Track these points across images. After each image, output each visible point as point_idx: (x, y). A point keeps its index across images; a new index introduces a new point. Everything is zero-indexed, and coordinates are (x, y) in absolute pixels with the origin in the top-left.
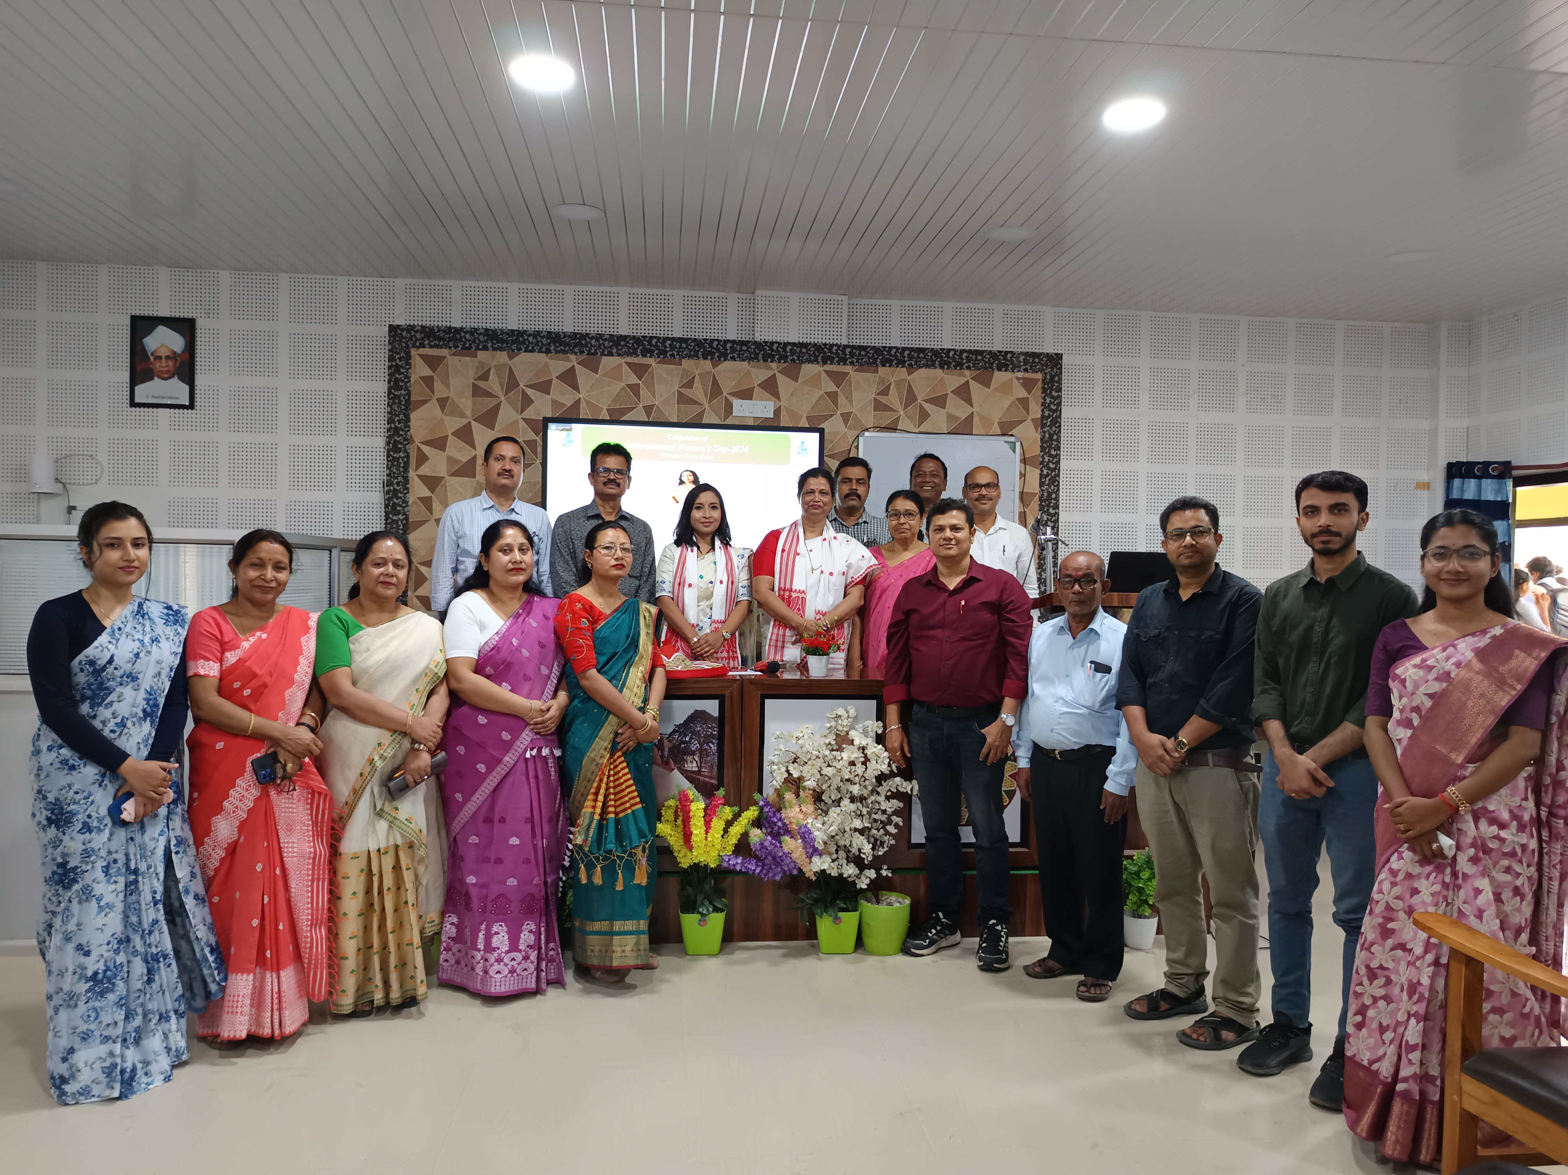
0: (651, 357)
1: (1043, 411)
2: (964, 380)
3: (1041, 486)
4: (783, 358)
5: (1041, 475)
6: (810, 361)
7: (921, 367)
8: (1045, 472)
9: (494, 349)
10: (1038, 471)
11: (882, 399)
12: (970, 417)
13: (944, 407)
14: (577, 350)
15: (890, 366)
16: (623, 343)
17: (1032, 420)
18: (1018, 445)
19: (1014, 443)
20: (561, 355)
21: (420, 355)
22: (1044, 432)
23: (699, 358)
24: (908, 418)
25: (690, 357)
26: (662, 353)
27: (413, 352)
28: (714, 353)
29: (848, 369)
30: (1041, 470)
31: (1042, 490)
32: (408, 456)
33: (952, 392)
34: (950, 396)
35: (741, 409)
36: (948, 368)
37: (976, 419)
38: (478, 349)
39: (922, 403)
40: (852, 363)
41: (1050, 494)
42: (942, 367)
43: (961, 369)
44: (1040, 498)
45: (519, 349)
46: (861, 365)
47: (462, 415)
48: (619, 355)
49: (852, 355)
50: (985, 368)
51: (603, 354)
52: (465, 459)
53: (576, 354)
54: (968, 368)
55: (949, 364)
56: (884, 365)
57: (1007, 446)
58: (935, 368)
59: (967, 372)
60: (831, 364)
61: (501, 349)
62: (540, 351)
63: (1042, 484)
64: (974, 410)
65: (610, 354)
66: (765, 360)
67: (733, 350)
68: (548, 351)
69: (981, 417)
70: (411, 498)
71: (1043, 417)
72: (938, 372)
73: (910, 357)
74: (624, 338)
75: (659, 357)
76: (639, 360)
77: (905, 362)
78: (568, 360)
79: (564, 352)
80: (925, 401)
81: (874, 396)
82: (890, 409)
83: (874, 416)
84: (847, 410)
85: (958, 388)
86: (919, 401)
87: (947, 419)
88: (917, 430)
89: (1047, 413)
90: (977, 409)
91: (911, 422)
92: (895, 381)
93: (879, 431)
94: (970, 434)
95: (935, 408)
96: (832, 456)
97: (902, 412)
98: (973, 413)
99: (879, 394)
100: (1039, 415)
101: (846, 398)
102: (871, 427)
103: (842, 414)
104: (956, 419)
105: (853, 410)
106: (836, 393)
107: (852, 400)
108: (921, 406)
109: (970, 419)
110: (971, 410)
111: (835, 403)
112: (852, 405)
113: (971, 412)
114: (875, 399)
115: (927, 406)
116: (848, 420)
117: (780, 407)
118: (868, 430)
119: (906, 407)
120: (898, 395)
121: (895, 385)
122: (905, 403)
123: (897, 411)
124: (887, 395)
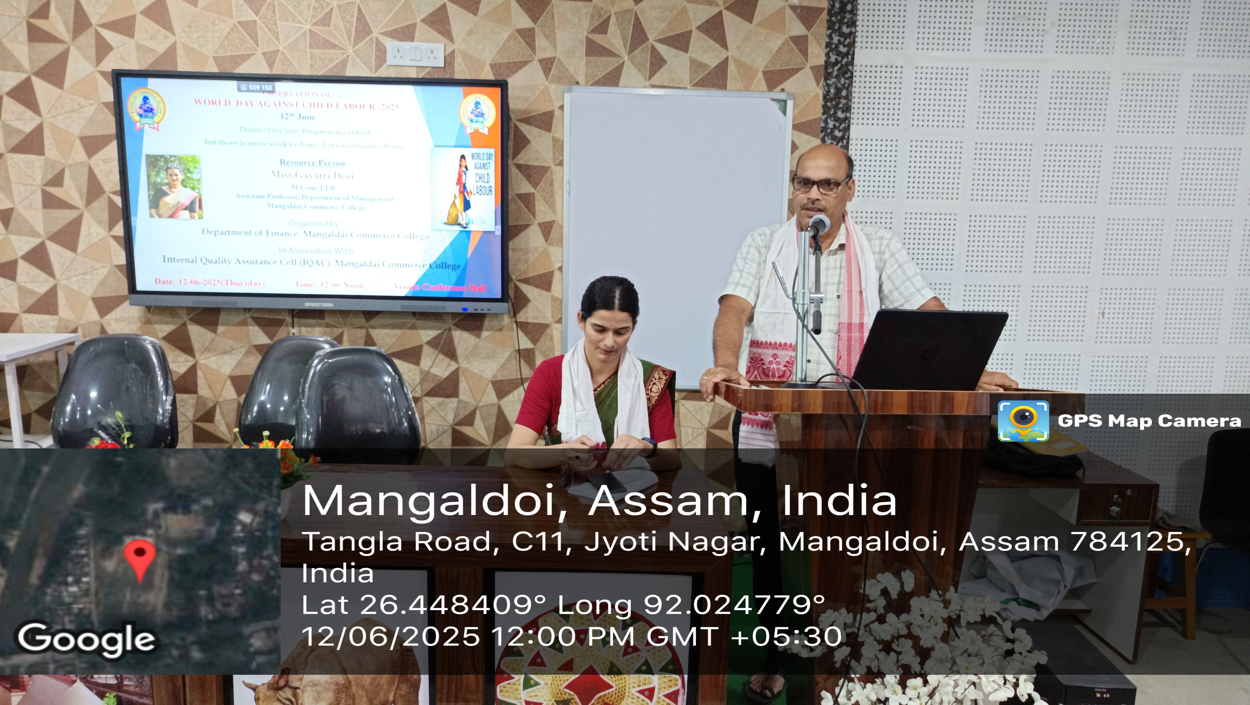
1: (827, 55)
2: (713, 11)
11: (597, 38)
12: (725, 63)
13: (686, 50)
17: (813, 68)
18: (790, 104)
19: (785, 102)
22: (828, 85)
24: (635, 65)
33: (698, 28)
34: (696, 34)
35: (398, 55)
37: (732, 68)
39: (656, 44)
47: (17, 67)
52: (28, 129)
57: (775, 106)
64: (729, 54)
69: (740, 64)
71: (827, 63)
80: (660, 41)
81: (585, 34)
82: (608, 53)
83: (587, 64)
84: (548, 54)
85: (707, 22)
86: (651, 41)
87: (691, 67)
88: (648, 83)
89: (833, 58)
90: (732, 52)
91: (640, 71)
92: (615, 14)
93: (592, 85)
94: (723, 87)
95: (674, 51)
96: (527, 121)
97: (626, 58)
98: (727, 59)
99: (594, 31)
100: (821, 61)
101: (547, 38)
102: (581, 79)
103: (541, 61)
104: (703, 66)
105: (558, 55)
106: (532, 30)
107: (555, 41)
108: (653, 49)
109: (723, 66)
110: (723, 54)
111: (531, 45)
112: (555, 47)
113: (725, 57)
114: (588, 39)
115: (662, 49)
116: (550, 69)
117: (453, 52)
118: (577, 83)
119: (632, 50)
120: (621, 33)
121: (617, 19)
122: (631, 43)
123: (619, 56)
124: (606, 33)
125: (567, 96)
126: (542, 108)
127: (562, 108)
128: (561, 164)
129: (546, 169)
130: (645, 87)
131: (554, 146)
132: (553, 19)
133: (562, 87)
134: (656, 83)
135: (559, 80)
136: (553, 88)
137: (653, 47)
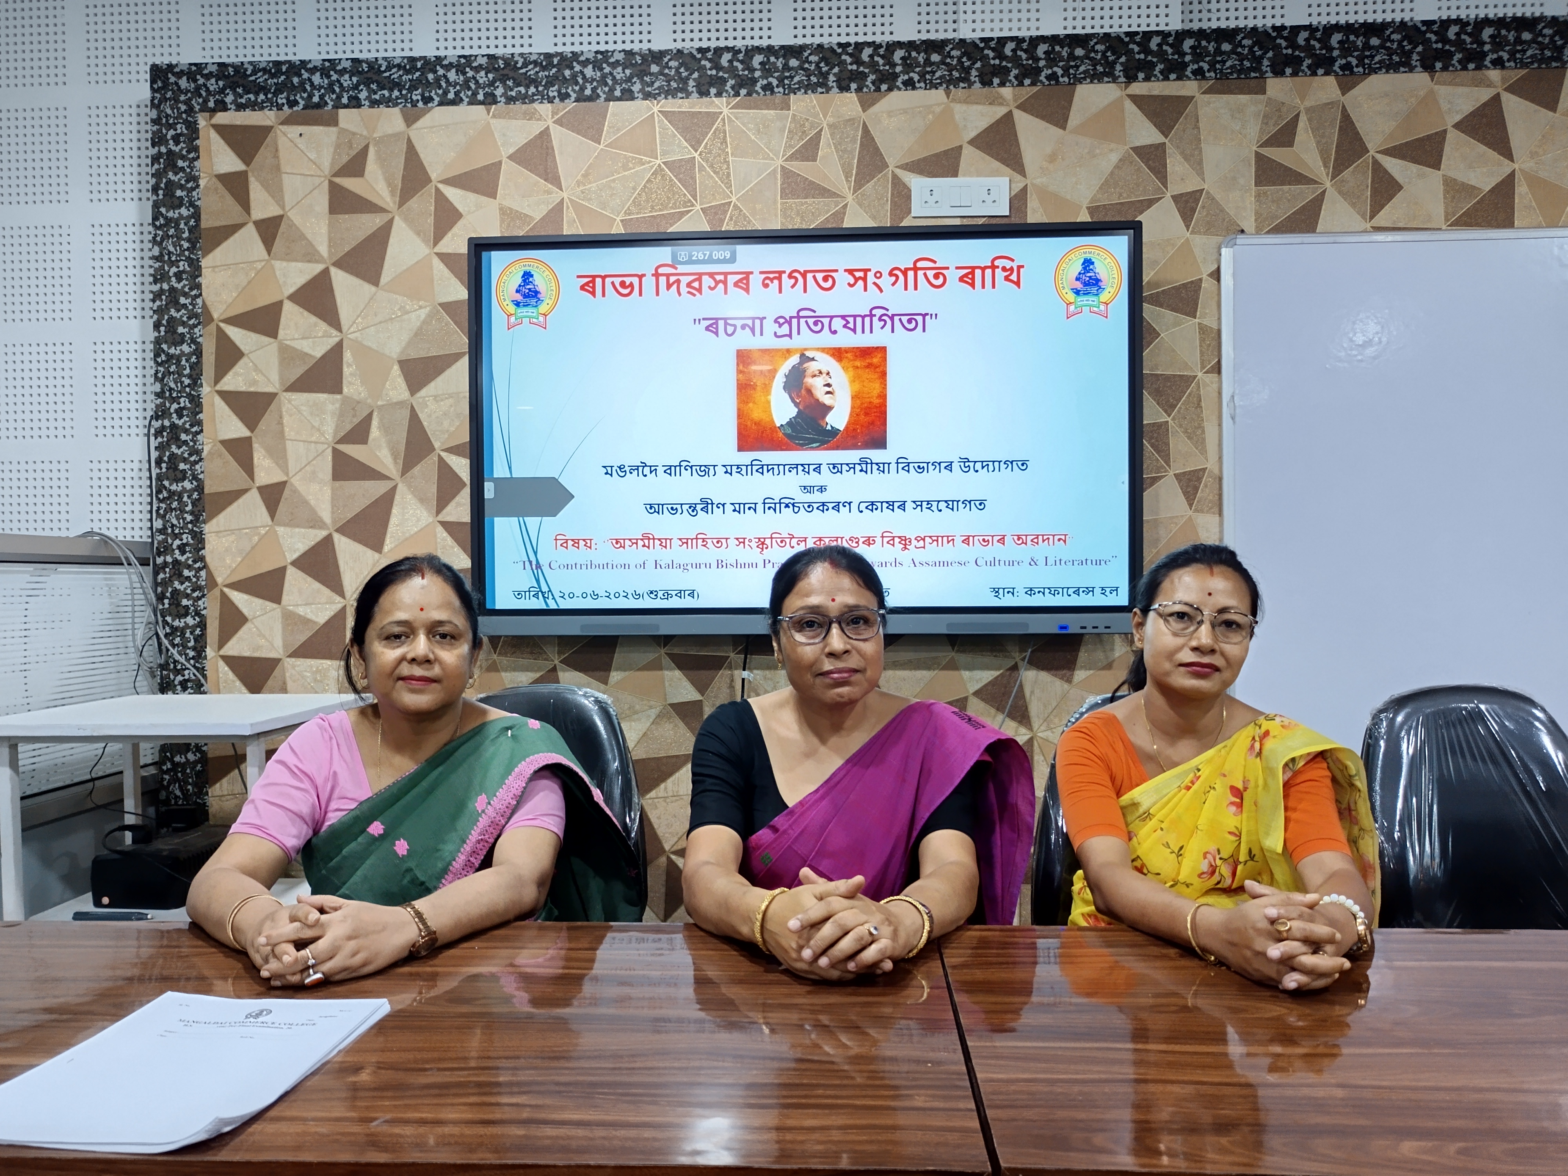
0: (719, 94)
2: (1484, 95)
4: (1030, 73)
6: (1095, 77)
7: (1375, 71)
9: (374, 104)
11: (1275, 153)
12: (1508, 183)
13: (1436, 165)
14: (553, 92)
15: (1295, 74)
16: (654, 68)
20: (518, 106)
21: (219, 129)
23: (828, 90)
24: (1345, 196)
25: (809, 87)
26: (746, 83)
27: (202, 121)
28: (865, 76)
29: (1189, 87)
32: (198, 353)
33: (1457, 126)
34: (1453, 136)
35: (932, 201)
36: (1445, 68)
37: (1521, 189)
38: (338, 105)
39: (1379, 157)
40: (1199, 73)
42: (1428, 67)
43: (1478, 68)
45: (427, 100)
46: (1223, 77)
47: (311, 256)
48: (647, 96)
49: (1198, 54)
50: (1541, 61)
51: (610, 98)
52: (318, 353)
53: (551, 100)
54: (1498, 63)
55: (1445, 57)
56: (1278, 72)
58: (1411, 69)
59: (1494, 75)
60: (1147, 79)
61: (388, 102)
62: (473, 102)
64: (1516, 166)
65: (628, 95)
66: (986, 82)
67: (908, 64)
68: (490, 100)
69: (1534, 181)
70: (207, 444)
72: (1419, 79)
73: (1346, 49)
74: (657, 56)
75: (737, 94)
76: (693, 104)
77: (1333, 60)
78: (531, 116)
79: (524, 98)
80: (1387, 152)
81: (1254, 148)
82: (1298, 178)
83: (1258, 196)
84: (1190, 186)
85: (1473, 114)
86: (1371, 153)
87: (1446, 192)
88: (1368, 225)
90: (1522, 163)
91: (1353, 205)
92: (1308, 110)
93: (1268, 232)
94: (1508, 223)
95: (1414, 168)
97: (1328, 184)
98: (1512, 174)
99: (1269, 142)
101: (1186, 159)
102: (1249, 224)
103: (1175, 198)
104: (1469, 189)
105: (1206, 186)
106: (1160, 148)
107: (1200, 163)
108: (1377, 167)
109: (1506, 187)
110: (1507, 167)
111: (1161, 172)
112: (1201, 173)
113: (1508, 171)
114: (1259, 157)
115: (1394, 166)
116: (1194, 210)
117: (1025, 190)
118: (1242, 231)
119: (1337, 170)
120: (1318, 143)
121: (1310, 120)
122: (1336, 160)
123: (1316, 182)
124: (1291, 144)
125: (1225, 253)
126: (1180, 276)
127: (1217, 275)
128: (1217, 369)
129: (1188, 380)
130: (1365, 231)
131: (1204, 340)
132: (1197, 127)
133: (1216, 239)
134: (1383, 224)
135: (1210, 228)
136: (1201, 243)
137: (1376, 162)
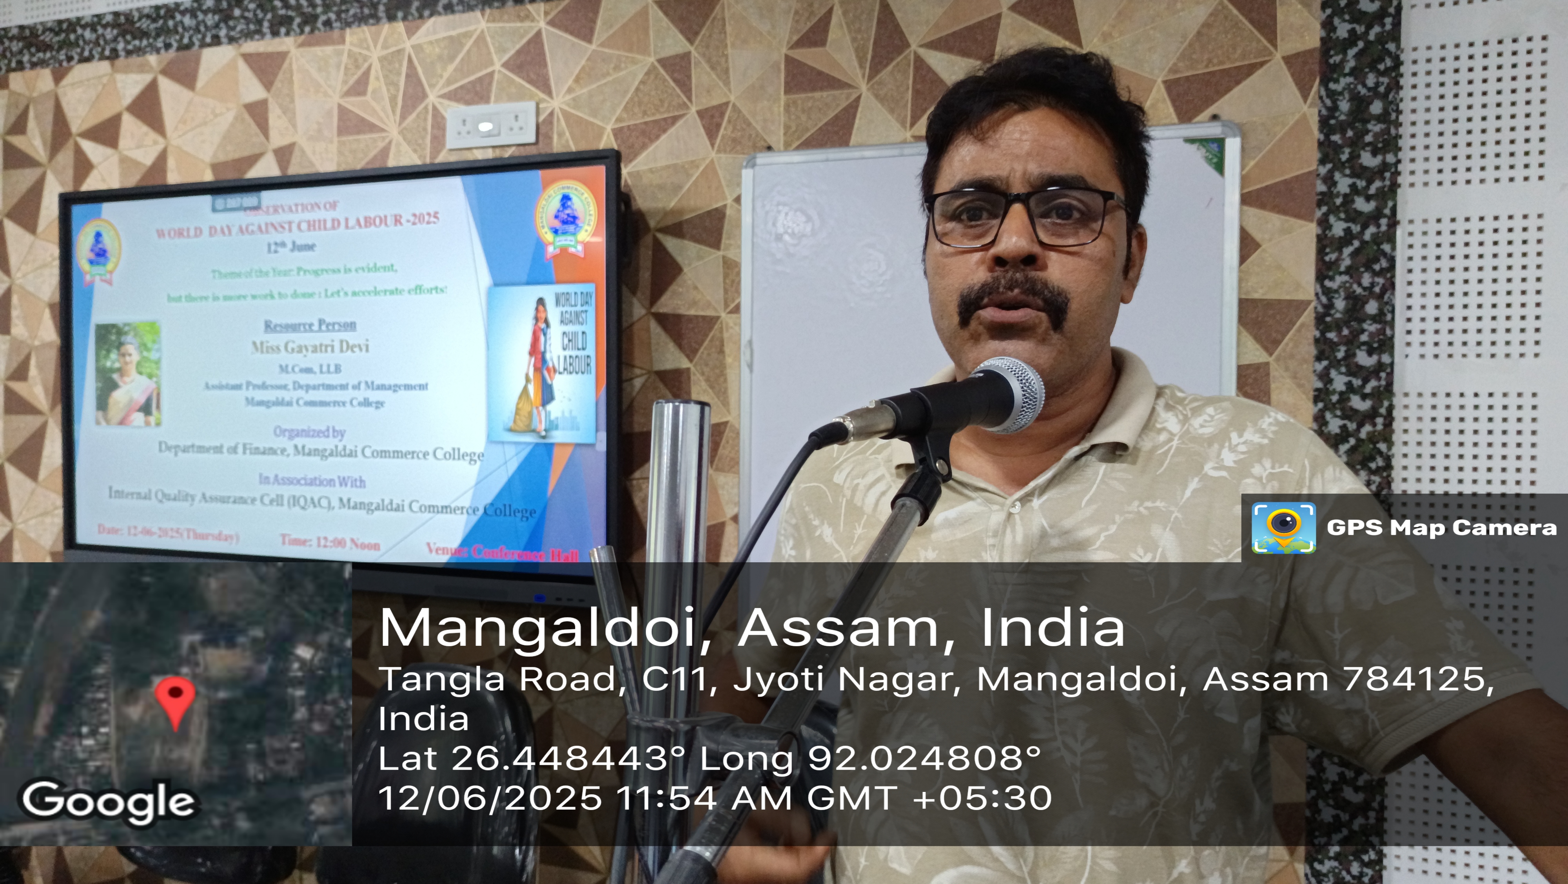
0: (288, 34)
1: (1328, 25)
3: (1321, 277)
5: (1320, 239)
8: (1338, 228)
10: (1312, 229)
11: (806, 56)
14: (160, 44)
17: (1288, 60)
18: (1233, 147)
19: (1220, 142)
20: (133, 59)
22: (1332, 94)
23: (379, 21)
24: (881, 99)
25: (362, 20)
30: (1324, 223)
31: (1327, 292)
34: (1009, 20)
35: (464, 129)
39: (922, 52)
41: (1356, 303)
44: (1320, 320)
45: (70, 59)
48: (231, 40)
51: (204, 45)
53: (158, 51)
57: (1196, 154)
62: (102, 58)
63: (1324, 271)
65: (216, 41)
71: (1328, 44)
75: (302, 32)
76: (267, 45)
78: (143, 67)
80: (934, 45)
81: (784, 50)
82: (829, 82)
83: (787, 107)
84: (716, 99)
86: (914, 47)
88: (908, 135)
89: (1343, 30)
91: (892, 111)
92: (843, 2)
93: (798, 148)
96: (677, 230)
97: (864, 87)
99: (801, 43)
100: (1313, 39)
101: (713, 68)
102: (777, 138)
103: (700, 113)
105: (732, 98)
106: (686, 57)
107: (727, 71)
108: (920, 64)
111: (684, 83)
112: (727, 83)
114: (789, 60)
115: (938, 61)
116: (718, 126)
117: (552, 114)
118: (769, 148)
119: (875, 70)
120: (854, 40)
121: (845, 13)
122: (873, 58)
123: (849, 86)
124: (822, 43)
125: (747, 174)
126: (703, 203)
127: (738, 200)
128: (737, 310)
129: (711, 322)
130: (904, 142)
131: (726, 276)
132: (723, 31)
133: (742, 158)
135: (734, 145)
136: (725, 163)
137: (918, 60)
